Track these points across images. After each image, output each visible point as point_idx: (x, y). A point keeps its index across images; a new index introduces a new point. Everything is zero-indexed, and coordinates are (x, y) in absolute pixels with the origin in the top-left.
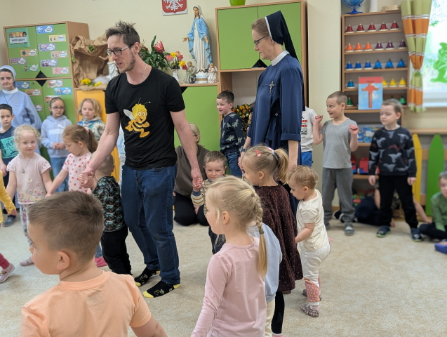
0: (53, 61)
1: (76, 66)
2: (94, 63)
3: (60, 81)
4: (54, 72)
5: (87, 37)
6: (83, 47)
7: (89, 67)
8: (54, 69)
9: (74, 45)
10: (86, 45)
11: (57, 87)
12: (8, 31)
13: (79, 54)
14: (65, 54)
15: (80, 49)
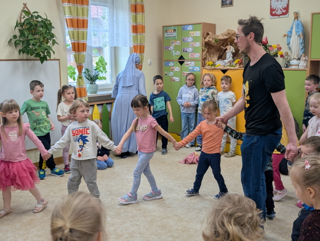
0: (190, 49)
1: (205, 52)
2: (217, 51)
3: (193, 62)
4: (190, 56)
5: (214, 33)
6: (211, 40)
7: (213, 54)
8: (190, 54)
9: (205, 38)
10: (213, 39)
11: (190, 66)
12: (165, 29)
13: (208, 45)
14: (198, 44)
15: (209, 41)
